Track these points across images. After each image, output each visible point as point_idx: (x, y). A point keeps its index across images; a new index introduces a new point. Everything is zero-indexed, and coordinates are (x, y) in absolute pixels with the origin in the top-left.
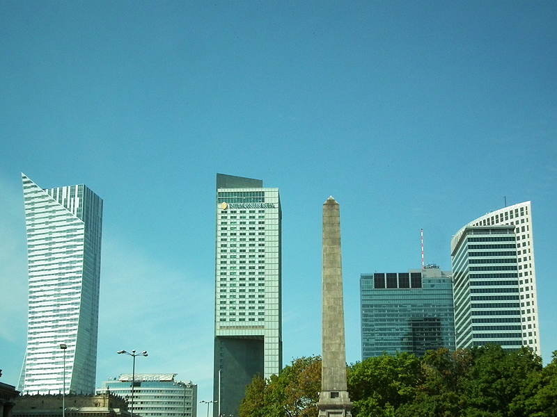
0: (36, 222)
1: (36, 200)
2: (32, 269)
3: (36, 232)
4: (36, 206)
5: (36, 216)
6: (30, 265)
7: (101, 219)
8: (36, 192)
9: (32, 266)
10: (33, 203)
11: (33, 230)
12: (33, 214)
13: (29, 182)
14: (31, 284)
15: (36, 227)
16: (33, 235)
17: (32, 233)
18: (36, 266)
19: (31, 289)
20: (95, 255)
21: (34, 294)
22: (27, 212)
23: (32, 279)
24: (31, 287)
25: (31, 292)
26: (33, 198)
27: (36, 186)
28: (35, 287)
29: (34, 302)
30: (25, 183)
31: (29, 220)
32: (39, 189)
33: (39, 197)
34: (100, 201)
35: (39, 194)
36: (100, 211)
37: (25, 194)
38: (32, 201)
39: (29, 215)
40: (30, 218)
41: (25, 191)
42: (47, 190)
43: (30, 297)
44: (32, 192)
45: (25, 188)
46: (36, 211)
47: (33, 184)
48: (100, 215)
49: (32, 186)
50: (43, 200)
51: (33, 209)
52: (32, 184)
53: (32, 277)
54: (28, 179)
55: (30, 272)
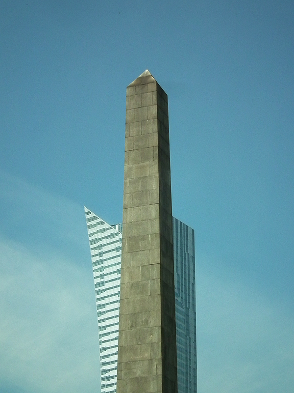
0: (106, 271)
1: (104, 242)
2: (103, 339)
3: (107, 286)
4: (105, 249)
5: (105, 264)
6: (101, 333)
7: (193, 257)
8: (104, 230)
9: (104, 335)
10: (100, 247)
11: (103, 283)
12: (102, 261)
13: (94, 218)
14: (103, 360)
15: (106, 278)
16: (103, 291)
17: (102, 288)
18: (108, 334)
19: (104, 368)
20: (187, 309)
21: (107, 374)
22: (94, 260)
23: (104, 353)
24: (104, 364)
25: (104, 372)
26: (100, 239)
27: (102, 223)
28: (108, 363)
29: (108, 386)
30: (90, 220)
31: (96, 270)
32: (107, 226)
33: (108, 237)
34: (190, 232)
35: (108, 233)
36: (190, 245)
37: (91, 235)
38: (100, 243)
39: (97, 263)
40: (98, 267)
41: (90, 231)
42: (117, 226)
43: (103, 379)
44: (98, 232)
45: (90, 227)
46: (105, 256)
47: (100, 220)
48: (190, 252)
49: (98, 224)
50: (113, 240)
51: (101, 254)
52: (98, 221)
53: (104, 349)
54: (92, 215)
55: (101, 342)
